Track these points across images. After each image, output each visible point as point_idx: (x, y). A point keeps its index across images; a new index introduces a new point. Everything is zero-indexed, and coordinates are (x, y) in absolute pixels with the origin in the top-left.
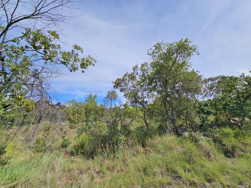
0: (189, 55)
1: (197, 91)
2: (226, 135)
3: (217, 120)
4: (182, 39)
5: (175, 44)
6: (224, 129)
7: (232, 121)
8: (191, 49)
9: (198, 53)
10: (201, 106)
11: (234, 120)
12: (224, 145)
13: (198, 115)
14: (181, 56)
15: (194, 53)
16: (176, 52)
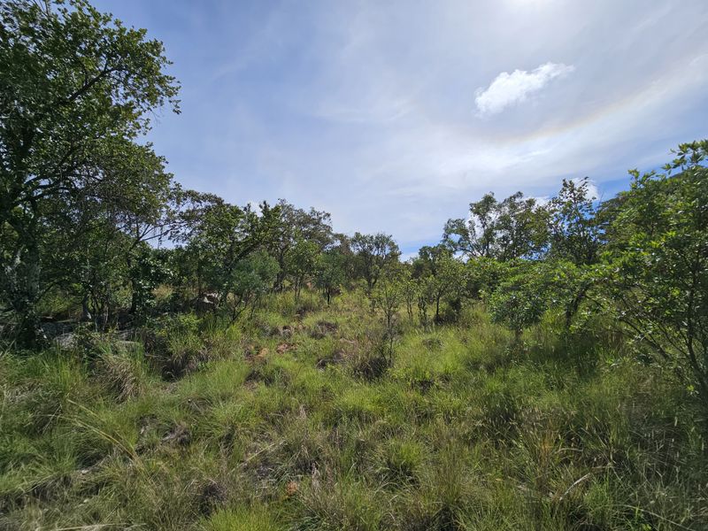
0: (152, 96)
1: (146, 213)
2: (181, 330)
3: (176, 296)
4: (144, 31)
5: (111, 26)
6: (182, 317)
7: (206, 300)
8: (161, 81)
9: (176, 106)
10: (144, 257)
11: (209, 298)
12: (170, 354)
13: (131, 283)
14: (126, 84)
15: (166, 99)
16: (109, 56)
